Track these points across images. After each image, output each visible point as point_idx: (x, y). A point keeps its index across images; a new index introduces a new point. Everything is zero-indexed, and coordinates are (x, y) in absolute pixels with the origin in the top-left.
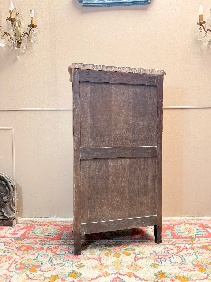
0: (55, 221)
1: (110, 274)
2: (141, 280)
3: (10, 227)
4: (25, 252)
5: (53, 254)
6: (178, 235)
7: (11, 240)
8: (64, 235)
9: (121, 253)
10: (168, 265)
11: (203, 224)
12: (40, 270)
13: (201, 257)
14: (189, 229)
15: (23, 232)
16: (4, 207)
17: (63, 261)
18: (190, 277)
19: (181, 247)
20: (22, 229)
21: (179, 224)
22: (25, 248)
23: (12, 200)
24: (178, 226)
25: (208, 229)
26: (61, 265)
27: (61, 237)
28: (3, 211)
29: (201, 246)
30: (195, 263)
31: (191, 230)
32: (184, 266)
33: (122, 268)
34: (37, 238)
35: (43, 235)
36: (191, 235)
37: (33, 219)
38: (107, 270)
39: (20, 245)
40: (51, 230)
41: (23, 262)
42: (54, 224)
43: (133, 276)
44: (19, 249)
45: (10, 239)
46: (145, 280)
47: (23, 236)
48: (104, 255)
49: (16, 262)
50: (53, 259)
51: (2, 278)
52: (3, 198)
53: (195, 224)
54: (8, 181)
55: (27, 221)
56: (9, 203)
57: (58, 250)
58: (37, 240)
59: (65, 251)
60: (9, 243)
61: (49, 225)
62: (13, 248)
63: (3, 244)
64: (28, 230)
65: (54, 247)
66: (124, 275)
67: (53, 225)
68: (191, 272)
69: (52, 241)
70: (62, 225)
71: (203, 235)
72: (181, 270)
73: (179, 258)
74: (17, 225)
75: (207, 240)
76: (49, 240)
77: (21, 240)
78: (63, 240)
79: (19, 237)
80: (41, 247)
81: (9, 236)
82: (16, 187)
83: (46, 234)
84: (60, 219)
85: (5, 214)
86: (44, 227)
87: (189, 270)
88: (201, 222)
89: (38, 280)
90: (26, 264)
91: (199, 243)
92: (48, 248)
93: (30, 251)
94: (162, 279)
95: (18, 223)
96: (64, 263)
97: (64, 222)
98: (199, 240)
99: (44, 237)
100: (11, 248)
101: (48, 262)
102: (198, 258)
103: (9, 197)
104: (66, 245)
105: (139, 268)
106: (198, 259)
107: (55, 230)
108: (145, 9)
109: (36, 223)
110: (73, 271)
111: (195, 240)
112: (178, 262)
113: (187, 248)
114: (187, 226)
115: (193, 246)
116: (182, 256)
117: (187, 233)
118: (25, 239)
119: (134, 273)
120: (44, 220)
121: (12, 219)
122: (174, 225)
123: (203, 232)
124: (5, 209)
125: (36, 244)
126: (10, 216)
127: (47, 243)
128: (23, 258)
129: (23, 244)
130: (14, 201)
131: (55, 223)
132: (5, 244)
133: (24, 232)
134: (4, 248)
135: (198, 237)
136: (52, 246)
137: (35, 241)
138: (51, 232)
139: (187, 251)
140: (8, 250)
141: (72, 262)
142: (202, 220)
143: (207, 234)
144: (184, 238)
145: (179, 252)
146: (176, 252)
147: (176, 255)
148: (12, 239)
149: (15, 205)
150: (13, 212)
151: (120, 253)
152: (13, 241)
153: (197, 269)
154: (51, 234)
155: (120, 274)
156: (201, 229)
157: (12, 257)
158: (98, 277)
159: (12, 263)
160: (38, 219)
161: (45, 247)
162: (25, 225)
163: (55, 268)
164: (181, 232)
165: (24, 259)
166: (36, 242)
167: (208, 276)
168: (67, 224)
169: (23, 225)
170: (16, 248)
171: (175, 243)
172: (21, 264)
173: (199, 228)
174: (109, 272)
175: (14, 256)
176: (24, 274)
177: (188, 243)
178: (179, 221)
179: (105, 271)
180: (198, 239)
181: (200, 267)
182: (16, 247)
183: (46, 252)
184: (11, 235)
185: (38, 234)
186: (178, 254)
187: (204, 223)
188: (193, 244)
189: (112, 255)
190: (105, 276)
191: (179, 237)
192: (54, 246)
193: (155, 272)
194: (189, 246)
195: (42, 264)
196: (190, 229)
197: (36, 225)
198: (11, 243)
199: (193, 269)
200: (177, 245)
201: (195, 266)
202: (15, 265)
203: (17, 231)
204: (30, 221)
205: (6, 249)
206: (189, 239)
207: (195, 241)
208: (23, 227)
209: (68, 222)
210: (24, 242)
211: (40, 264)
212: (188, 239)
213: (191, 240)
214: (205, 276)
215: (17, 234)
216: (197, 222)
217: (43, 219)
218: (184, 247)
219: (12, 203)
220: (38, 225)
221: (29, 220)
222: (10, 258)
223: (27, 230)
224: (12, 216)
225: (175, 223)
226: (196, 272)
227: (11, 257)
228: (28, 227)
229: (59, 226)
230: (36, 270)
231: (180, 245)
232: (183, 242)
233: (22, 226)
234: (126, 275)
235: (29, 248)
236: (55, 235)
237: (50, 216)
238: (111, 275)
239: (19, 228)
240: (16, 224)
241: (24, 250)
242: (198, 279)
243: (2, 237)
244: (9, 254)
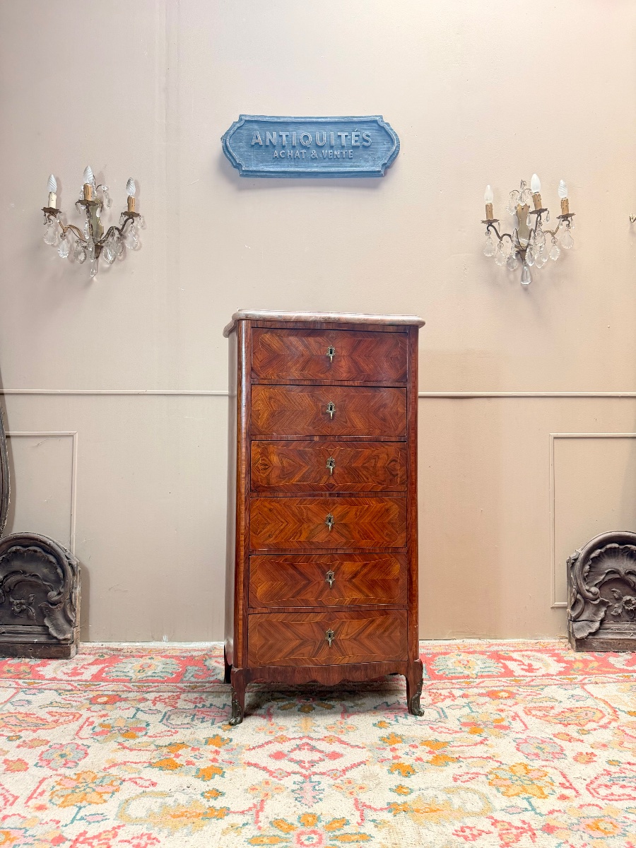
0: (166, 648)
1: (290, 739)
2: (352, 746)
3: (65, 661)
4: (108, 706)
5: (170, 708)
6: (441, 673)
7: (72, 685)
8: (190, 675)
9: (314, 706)
10: (410, 723)
11: (500, 653)
12: (145, 735)
13: (480, 711)
14: (466, 663)
15: (95, 669)
16: (49, 616)
17: (193, 720)
18: (448, 742)
19: (443, 694)
20: (92, 664)
21: (446, 654)
22: (105, 699)
23: (71, 598)
24: (443, 656)
25: (508, 663)
26: (187, 726)
27: (185, 679)
28: (47, 624)
29: (484, 692)
30: (462, 720)
31: (470, 665)
32: (443, 724)
33: (316, 729)
34: (130, 681)
35: (140, 676)
36: (468, 673)
37: (114, 645)
38: (284, 733)
39: (95, 694)
40: (158, 666)
41: (106, 722)
42: (163, 654)
43: (337, 743)
44: (93, 701)
45: (69, 684)
46: (359, 747)
47: (97, 677)
48: (279, 708)
49: (93, 722)
50: (169, 716)
51: (69, 749)
52: (49, 594)
53: (482, 653)
54: (62, 554)
55: (100, 648)
56: (62, 605)
57: (178, 701)
58: (130, 685)
59: (195, 703)
60: (69, 691)
61: (154, 656)
62: (79, 699)
63: (55, 693)
64: (107, 667)
65: (169, 697)
66: (319, 739)
67: (162, 657)
68: (454, 735)
69: (163, 687)
70: (184, 657)
71: (494, 673)
72: (435, 731)
73: (435, 712)
74: (78, 656)
75: (499, 681)
76: (156, 684)
77: (95, 685)
78: (189, 684)
79: (89, 679)
80: (141, 697)
81: (66, 677)
82: (79, 568)
83: (150, 674)
84: (176, 645)
85: (53, 631)
86: (142, 661)
87: (450, 732)
88: (495, 648)
89: (144, 750)
90: (115, 725)
91: (482, 687)
92: (158, 699)
93: (118, 704)
94: (393, 746)
95: (80, 652)
96: (194, 723)
97: (187, 651)
98: (483, 682)
99: (144, 679)
100: (76, 699)
101: (160, 722)
102: (473, 712)
103: (62, 590)
104: (195, 692)
105: (350, 730)
106: (473, 714)
107: (167, 666)
108: (375, 187)
109: (122, 653)
110: (214, 736)
111: (473, 682)
112: (431, 719)
113: (454, 696)
114: (464, 657)
115: (466, 693)
116: (442, 709)
117: (460, 670)
118: (102, 684)
119: (340, 737)
120: (141, 647)
121: (69, 642)
122: (435, 655)
123: (495, 667)
124: (53, 620)
125: (130, 692)
126: (64, 635)
127: (154, 689)
128: (104, 716)
129: (100, 693)
130: (73, 600)
131: (167, 653)
132: (60, 691)
133: (99, 669)
134: (58, 699)
135: (482, 676)
136: (166, 695)
137: (125, 686)
138: (159, 669)
139: (453, 700)
140: (69, 702)
141: (211, 721)
142: (499, 645)
143: (503, 670)
144: (452, 678)
145: (435, 703)
146: (431, 702)
147: (430, 707)
148: (72, 683)
149: (75, 610)
150: (71, 626)
151: (311, 705)
152: (76, 687)
153: (467, 729)
154: (160, 674)
155: (311, 739)
156: (491, 663)
157: (81, 715)
158: (267, 743)
159: (85, 723)
160: (124, 645)
161: (151, 696)
162: (97, 657)
163: (176, 732)
164: (448, 667)
165: (109, 718)
166: (129, 688)
167: (486, 739)
168: (195, 654)
169: (92, 656)
170: (87, 699)
171: (431, 687)
172: (101, 725)
173: (489, 661)
174: (288, 736)
175: (86, 714)
176: (112, 742)
177: (459, 686)
178: (447, 647)
179: (280, 734)
180: (481, 680)
181: (474, 727)
182: (86, 697)
183: (155, 705)
184: (69, 676)
185: (130, 674)
186: (433, 707)
187: (502, 651)
188: (469, 688)
189: (296, 709)
190: (279, 742)
191: (441, 678)
192: (170, 694)
193: (381, 735)
194: (457, 693)
195: (148, 725)
196: (468, 662)
197: (123, 656)
198: (72, 690)
199: (459, 730)
200: (435, 691)
201: (465, 724)
202: (91, 727)
203: (82, 667)
204: (108, 648)
205: (63, 701)
206: (462, 680)
207: (475, 684)
208: (94, 659)
209: (195, 650)
210: (101, 689)
211: (144, 725)
212: (459, 680)
213: (467, 683)
214: (479, 739)
215: (82, 674)
216: (488, 649)
217: (138, 644)
218: (448, 694)
219: (68, 606)
220: (126, 657)
221: (104, 646)
222: (76, 717)
223: (103, 665)
224: (69, 636)
225: (438, 651)
226: (462, 734)
227: (77, 715)
228: (105, 660)
229: (177, 658)
230: (137, 734)
231: (439, 691)
232: (449, 685)
233: (91, 659)
234: (323, 740)
235: (114, 699)
236: (169, 676)
237: (153, 639)
238: (292, 741)
239: (86, 663)
240: (76, 654)
241: (105, 703)
242: (464, 744)
243: (50, 680)
244: (73, 710)
